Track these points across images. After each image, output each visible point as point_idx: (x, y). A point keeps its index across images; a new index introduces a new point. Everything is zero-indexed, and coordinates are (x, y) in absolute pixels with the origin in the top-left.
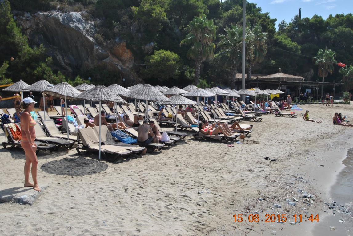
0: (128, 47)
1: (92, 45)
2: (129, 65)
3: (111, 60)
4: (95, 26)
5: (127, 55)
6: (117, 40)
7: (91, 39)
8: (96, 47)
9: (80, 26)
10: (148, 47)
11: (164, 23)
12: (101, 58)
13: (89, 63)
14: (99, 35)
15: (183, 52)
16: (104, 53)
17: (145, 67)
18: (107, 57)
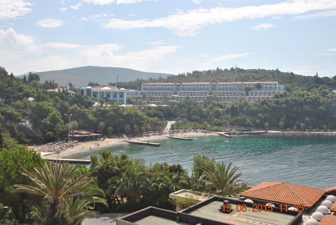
0: (41, 131)
1: (32, 131)
2: (41, 135)
3: (37, 134)
4: (32, 125)
5: (40, 132)
6: (38, 129)
7: (31, 129)
8: (33, 131)
9: (29, 126)
10: (46, 131)
11: (50, 124)
12: (34, 133)
13: (31, 134)
14: (34, 128)
15: (54, 132)
16: (35, 132)
17: (45, 136)
18: (35, 133)
